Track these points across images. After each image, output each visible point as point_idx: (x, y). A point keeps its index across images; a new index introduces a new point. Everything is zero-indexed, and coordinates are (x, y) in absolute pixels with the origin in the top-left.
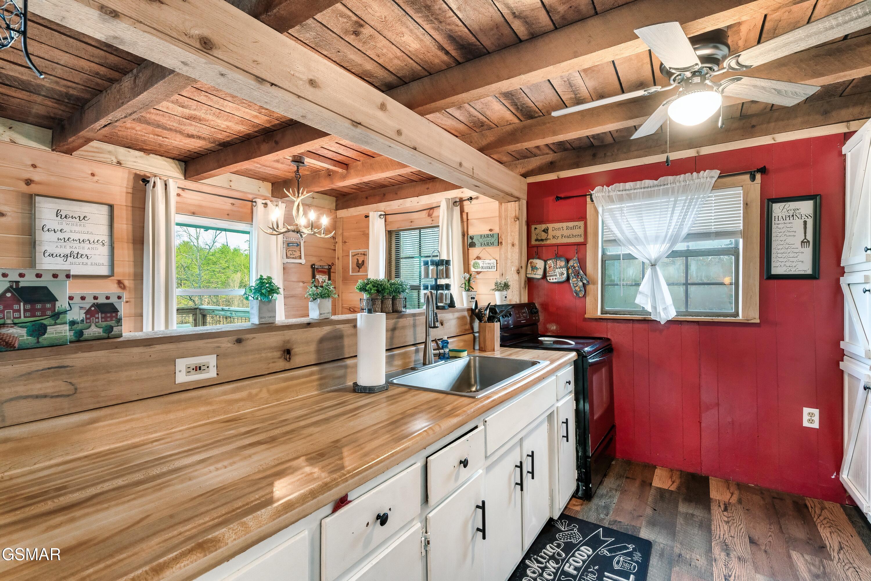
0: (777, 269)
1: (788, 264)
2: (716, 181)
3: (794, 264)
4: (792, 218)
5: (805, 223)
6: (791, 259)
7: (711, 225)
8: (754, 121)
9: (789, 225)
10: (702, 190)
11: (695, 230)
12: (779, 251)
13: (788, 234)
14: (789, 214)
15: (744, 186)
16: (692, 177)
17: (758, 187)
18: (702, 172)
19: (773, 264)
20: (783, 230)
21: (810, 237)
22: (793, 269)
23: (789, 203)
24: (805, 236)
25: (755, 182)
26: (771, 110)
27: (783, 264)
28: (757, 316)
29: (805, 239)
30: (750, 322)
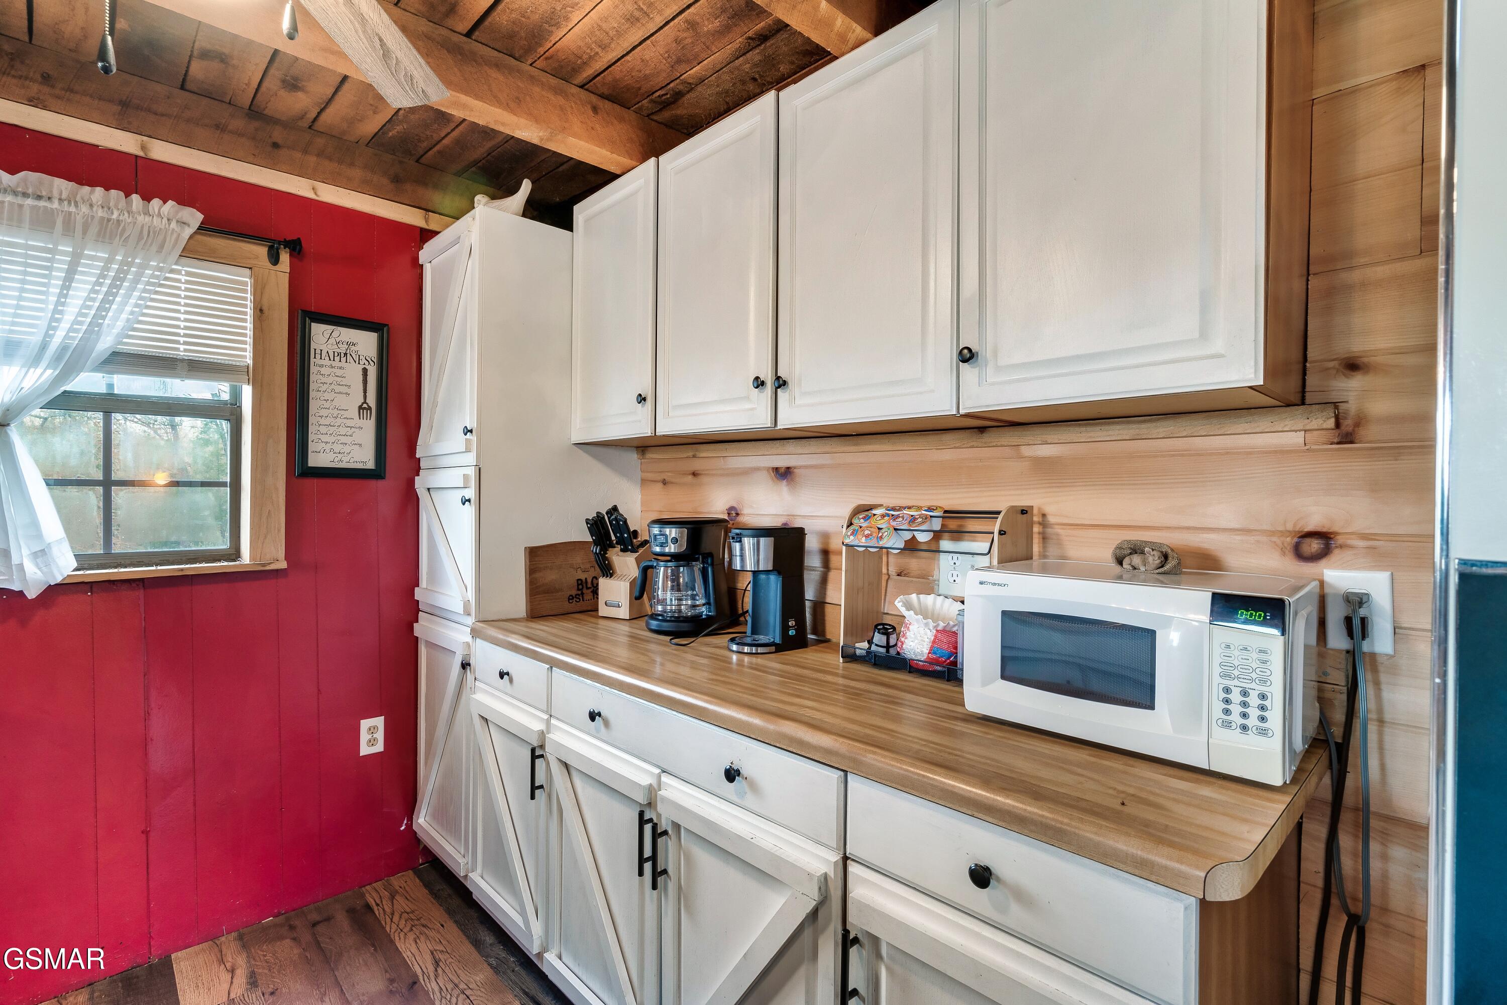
0: (319, 457)
1: (337, 447)
2: (191, 237)
3: (347, 449)
4: (343, 359)
5: (365, 371)
6: (343, 439)
7: (178, 342)
8: (278, 135)
9: (339, 372)
10: (154, 248)
11: (134, 345)
12: (322, 421)
13: (338, 389)
14: (339, 351)
15: (255, 269)
16: (129, 204)
17: (285, 280)
18: (156, 202)
19: (312, 447)
20: (329, 380)
21: (372, 401)
22: (345, 459)
23: (339, 328)
24: (365, 397)
25: (277, 268)
26: (310, 127)
27: (328, 447)
28: (281, 553)
29: (365, 402)
30: (268, 568)
